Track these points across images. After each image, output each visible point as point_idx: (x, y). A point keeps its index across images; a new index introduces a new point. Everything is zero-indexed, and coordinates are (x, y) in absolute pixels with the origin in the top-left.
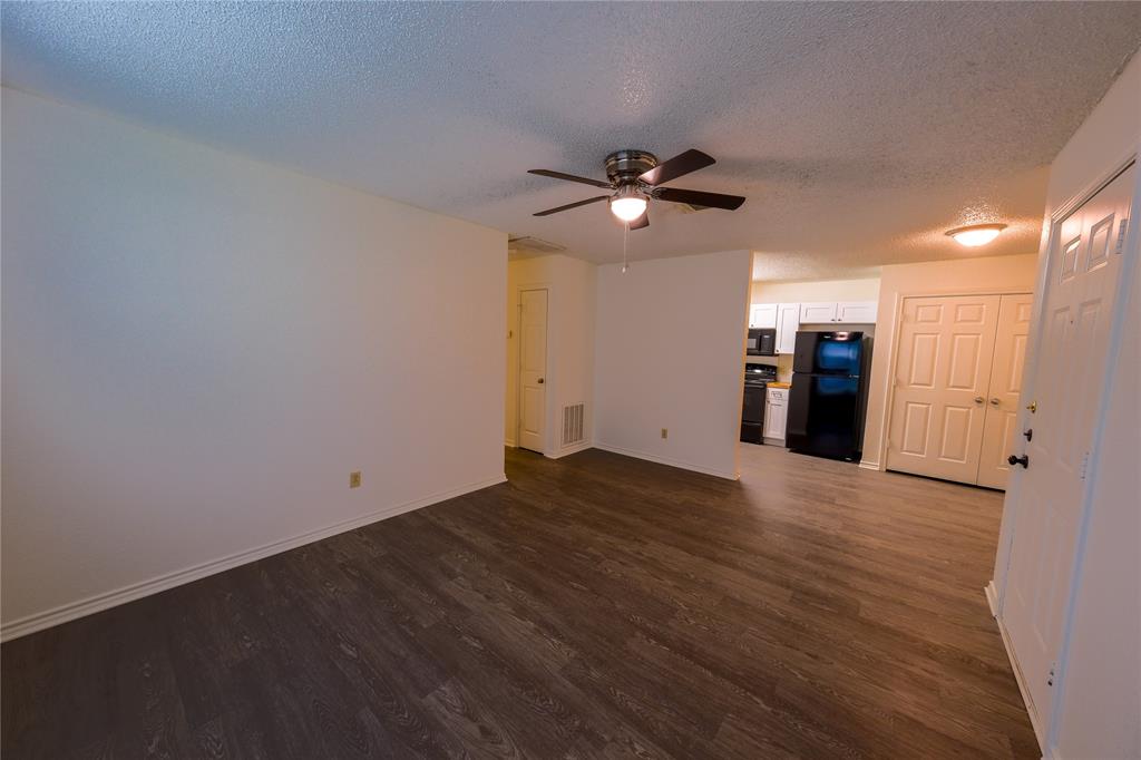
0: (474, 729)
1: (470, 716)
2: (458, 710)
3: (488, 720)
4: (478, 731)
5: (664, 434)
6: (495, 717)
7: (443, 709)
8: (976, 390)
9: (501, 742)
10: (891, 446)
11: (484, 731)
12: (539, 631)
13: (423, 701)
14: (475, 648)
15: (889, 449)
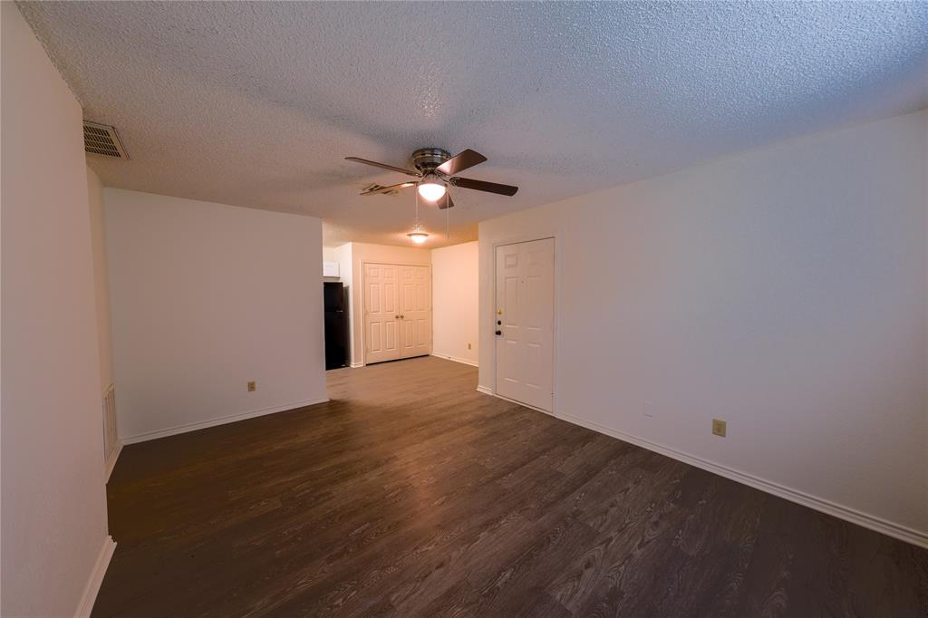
0: (588, 573)
1: (579, 576)
2: (576, 584)
3: (579, 564)
4: (589, 570)
5: (252, 387)
6: (576, 559)
7: (578, 595)
8: (395, 313)
9: (594, 556)
10: (367, 349)
11: (588, 566)
12: (492, 530)
13: (573, 612)
14: (512, 575)
15: (367, 351)
